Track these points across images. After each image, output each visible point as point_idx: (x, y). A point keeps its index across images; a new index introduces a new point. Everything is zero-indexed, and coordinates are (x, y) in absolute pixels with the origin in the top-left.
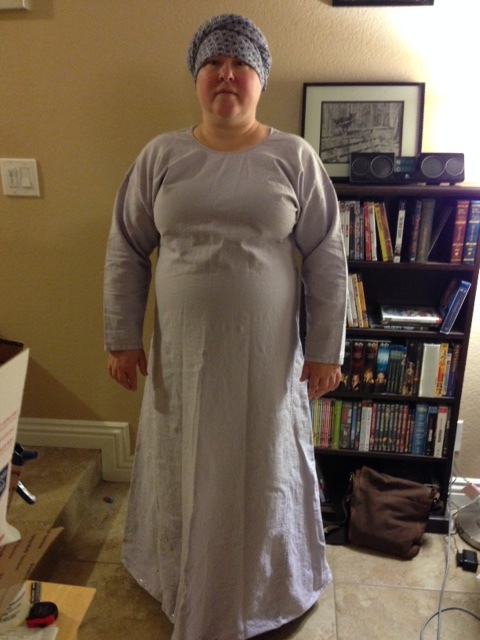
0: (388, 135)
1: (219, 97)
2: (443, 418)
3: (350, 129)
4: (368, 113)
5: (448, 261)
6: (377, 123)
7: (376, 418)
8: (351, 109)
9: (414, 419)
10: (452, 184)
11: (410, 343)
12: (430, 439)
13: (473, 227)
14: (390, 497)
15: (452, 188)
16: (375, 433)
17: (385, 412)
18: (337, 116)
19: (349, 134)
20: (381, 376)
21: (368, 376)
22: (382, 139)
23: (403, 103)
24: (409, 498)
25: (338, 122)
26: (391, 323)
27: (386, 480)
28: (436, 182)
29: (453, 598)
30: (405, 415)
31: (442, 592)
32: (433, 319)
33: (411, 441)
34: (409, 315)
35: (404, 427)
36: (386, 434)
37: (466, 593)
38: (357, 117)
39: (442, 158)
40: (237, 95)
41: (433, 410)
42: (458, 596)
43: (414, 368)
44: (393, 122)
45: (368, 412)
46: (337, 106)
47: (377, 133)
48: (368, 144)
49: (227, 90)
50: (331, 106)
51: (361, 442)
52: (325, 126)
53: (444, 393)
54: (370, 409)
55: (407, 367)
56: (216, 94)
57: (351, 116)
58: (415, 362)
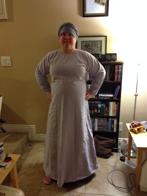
0: (98, 49)
1: (65, 43)
2: (115, 121)
3: (89, 48)
4: (93, 44)
5: (114, 81)
6: (95, 46)
7: (98, 122)
8: (89, 43)
9: (108, 122)
10: (114, 61)
11: (106, 102)
12: (113, 127)
13: (119, 72)
14: (103, 142)
15: (114, 62)
16: (98, 126)
17: (101, 120)
18: (85, 45)
19: (88, 49)
20: (99, 111)
21: (96, 111)
22: (96, 50)
23: (101, 41)
24: (107, 142)
25: (85, 46)
26: (101, 97)
27: (102, 138)
28: (110, 61)
29: (117, 167)
30: (106, 121)
31: (115, 166)
32: (111, 96)
33: (108, 128)
34: (106, 95)
35: (106, 124)
36: (101, 126)
37: (121, 167)
38: (90, 45)
39: (111, 55)
40: (70, 43)
41: (113, 119)
42: (119, 167)
43: (107, 108)
44: (99, 46)
45: (96, 120)
46: (85, 42)
47: (95, 49)
48: (93, 52)
49: (67, 41)
50: (84, 42)
51: (95, 128)
52: (82, 47)
53: (115, 115)
54: (97, 119)
55: (106, 108)
56: (65, 42)
57: (89, 44)
58: (107, 107)
